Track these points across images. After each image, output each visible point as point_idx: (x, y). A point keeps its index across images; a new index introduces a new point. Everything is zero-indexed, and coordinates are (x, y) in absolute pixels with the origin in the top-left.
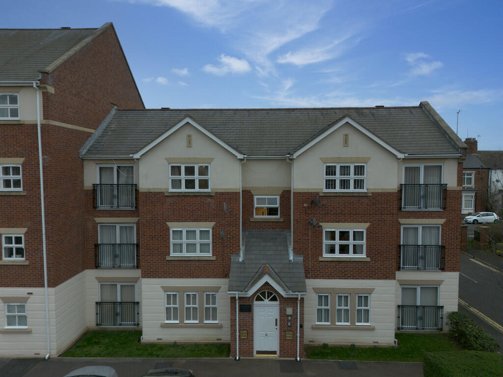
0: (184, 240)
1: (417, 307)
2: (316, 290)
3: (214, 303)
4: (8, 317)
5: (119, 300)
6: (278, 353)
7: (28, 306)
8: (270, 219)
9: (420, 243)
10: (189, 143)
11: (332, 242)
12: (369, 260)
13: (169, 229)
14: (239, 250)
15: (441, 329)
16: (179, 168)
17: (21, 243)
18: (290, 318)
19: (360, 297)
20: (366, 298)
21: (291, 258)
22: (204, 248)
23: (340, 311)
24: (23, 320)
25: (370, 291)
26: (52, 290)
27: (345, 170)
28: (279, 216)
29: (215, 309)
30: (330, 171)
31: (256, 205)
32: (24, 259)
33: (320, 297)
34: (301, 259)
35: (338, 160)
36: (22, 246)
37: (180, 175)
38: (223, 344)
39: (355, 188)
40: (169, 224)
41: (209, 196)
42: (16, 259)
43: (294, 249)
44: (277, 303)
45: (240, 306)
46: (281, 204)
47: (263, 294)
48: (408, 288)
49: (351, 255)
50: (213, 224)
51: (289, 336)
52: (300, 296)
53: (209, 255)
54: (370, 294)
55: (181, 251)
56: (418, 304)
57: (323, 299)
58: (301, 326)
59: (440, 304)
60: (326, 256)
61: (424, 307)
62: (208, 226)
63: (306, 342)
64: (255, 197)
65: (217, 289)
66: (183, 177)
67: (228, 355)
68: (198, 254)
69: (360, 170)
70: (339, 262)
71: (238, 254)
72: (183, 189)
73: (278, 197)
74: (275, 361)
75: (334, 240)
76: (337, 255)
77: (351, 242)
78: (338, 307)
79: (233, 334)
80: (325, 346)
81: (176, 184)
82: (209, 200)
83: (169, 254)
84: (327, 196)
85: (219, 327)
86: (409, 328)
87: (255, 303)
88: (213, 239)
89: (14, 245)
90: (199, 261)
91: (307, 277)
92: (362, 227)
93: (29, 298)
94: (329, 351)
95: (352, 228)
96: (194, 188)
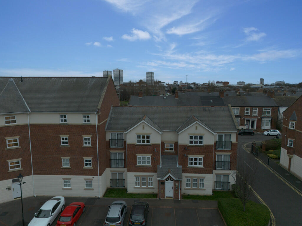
0: (142, 160)
1: (221, 182)
2: (186, 177)
3: (151, 180)
4: (86, 185)
5: (118, 178)
6: (173, 197)
7: (93, 181)
8: (171, 152)
9: (223, 161)
10: (143, 128)
11: (191, 161)
12: (204, 167)
13: (136, 156)
14: (160, 163)
15: (230, 190)
16: (140, 136)
17: (90, 162)
18: (177, 187)
19: (201, 180)
20: (203, 180)
21: (178, 167)
22: (148, 163)
23: (194, 184)
24: (91, 186)
25: (204, 177)
26: (100, 176)
27: (196, 138)
28: (173, 151)
29: (152, 183)
30: (191, 138)
31: (165, 147)
32: (91, 167)
33: (187, 179)
34: (181, 167)
35: (194, 134)
36: (91, 163)
37: (140, 138)
38: (155, 194)
39: (199, 144)
40: (137, 155)
41: (150, 145)
42: (88, 167)
43: (179, 163)
44: (173, 182)
45: (161, 183)
46: (174, 147)
47: (168, 179)
48: (218, 176)
49: (198, 166)
50: (151, 155)
51: (177, 192)
52: (180, 180)
53: (150, 165)
54: (204, 178)
55: (140, 163)
56: (222, 181)
57: (188, 180)
58: (181, 189)
59: (229, 181)
60: (190, 166)
61: (224, 182)
62: (149, 156)
63: (182, 194)
64: (165, 144)
65: (153, 176)
66: (141, 139)
67: (157, 198)
68: (146, 165)
69: (201, 138)
70: (194, 168)
71: (160, 165)
72: (141, 143)
73: (173, 144)
74: (172, 200)
75: (192, 160)
76: (193, 166)
77: (198, 161)
78: (193, 183)
79: (159, 191)
80: (189, 195)
81: (139, 141)
82: (150, 147)
83: (137, 164)
84: (190, 146)
85: (153, 188)
86: (218, 189)
87: (166, 182)
88: (151, 160)
89: (88, 163)
90: (147, 167)
91: (183, 173)
92: (202, 157)
93: (93, 179)
94: (190, 197)
95: (198, 157)
96: (145, 143)
